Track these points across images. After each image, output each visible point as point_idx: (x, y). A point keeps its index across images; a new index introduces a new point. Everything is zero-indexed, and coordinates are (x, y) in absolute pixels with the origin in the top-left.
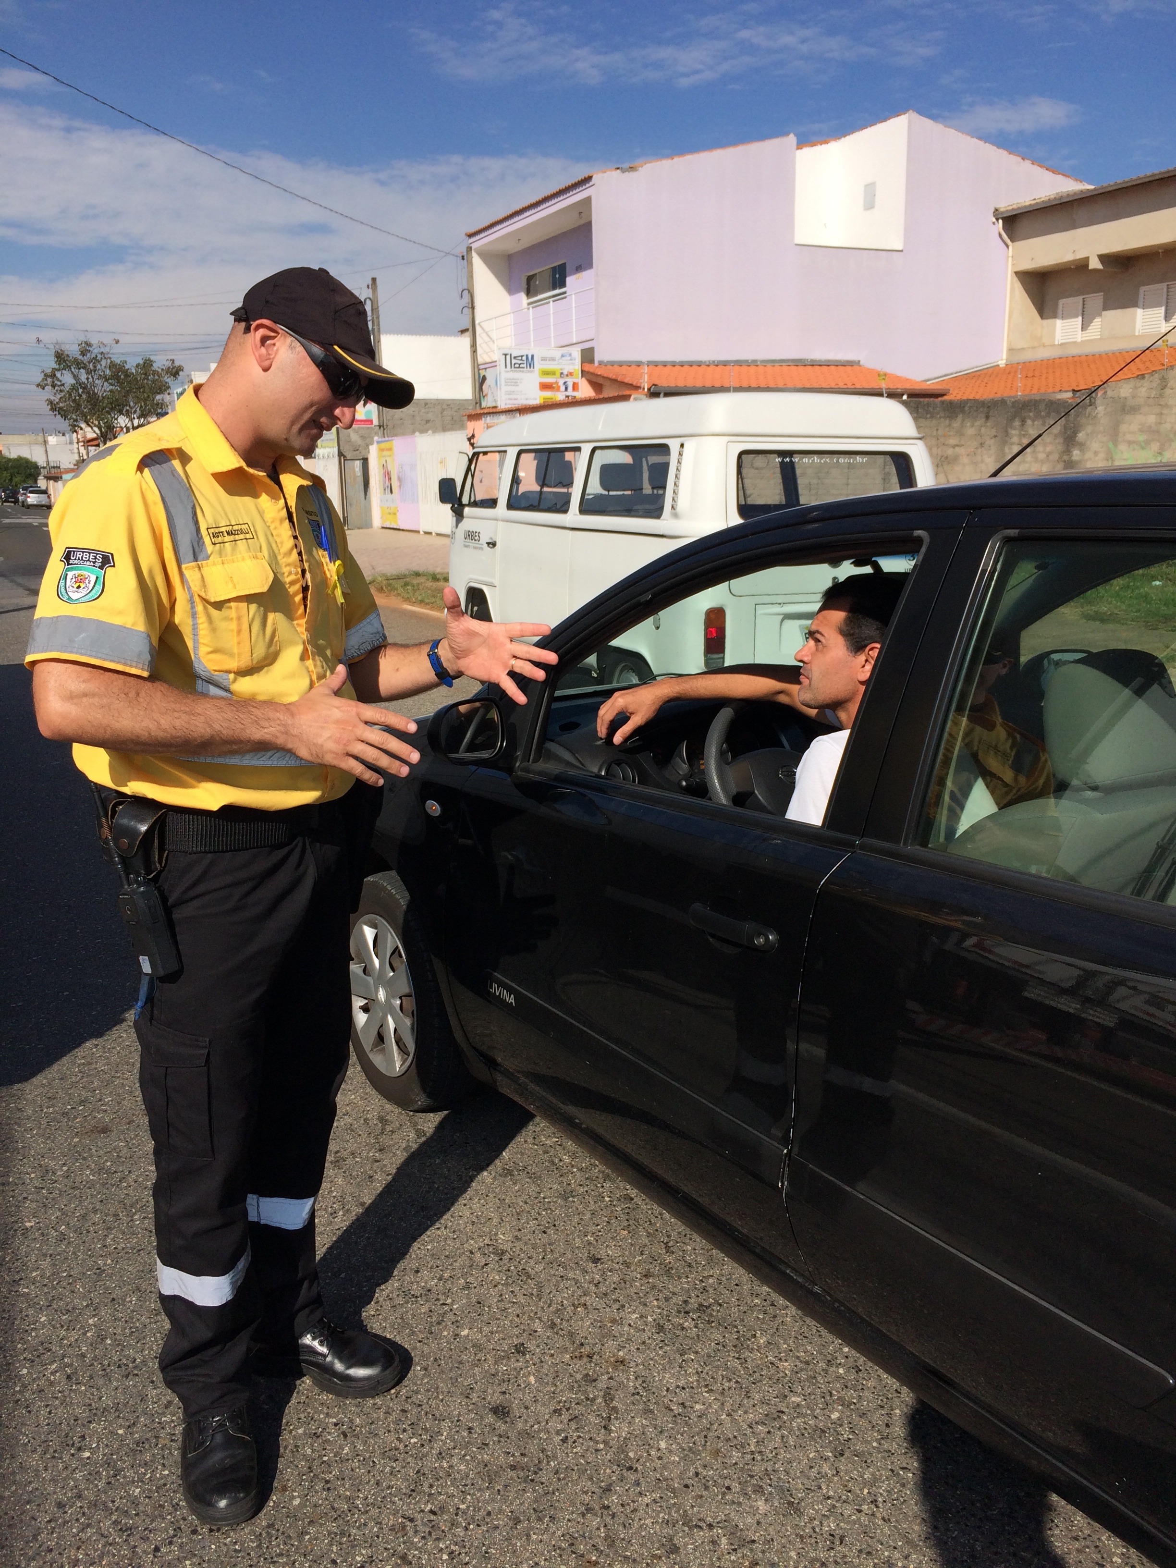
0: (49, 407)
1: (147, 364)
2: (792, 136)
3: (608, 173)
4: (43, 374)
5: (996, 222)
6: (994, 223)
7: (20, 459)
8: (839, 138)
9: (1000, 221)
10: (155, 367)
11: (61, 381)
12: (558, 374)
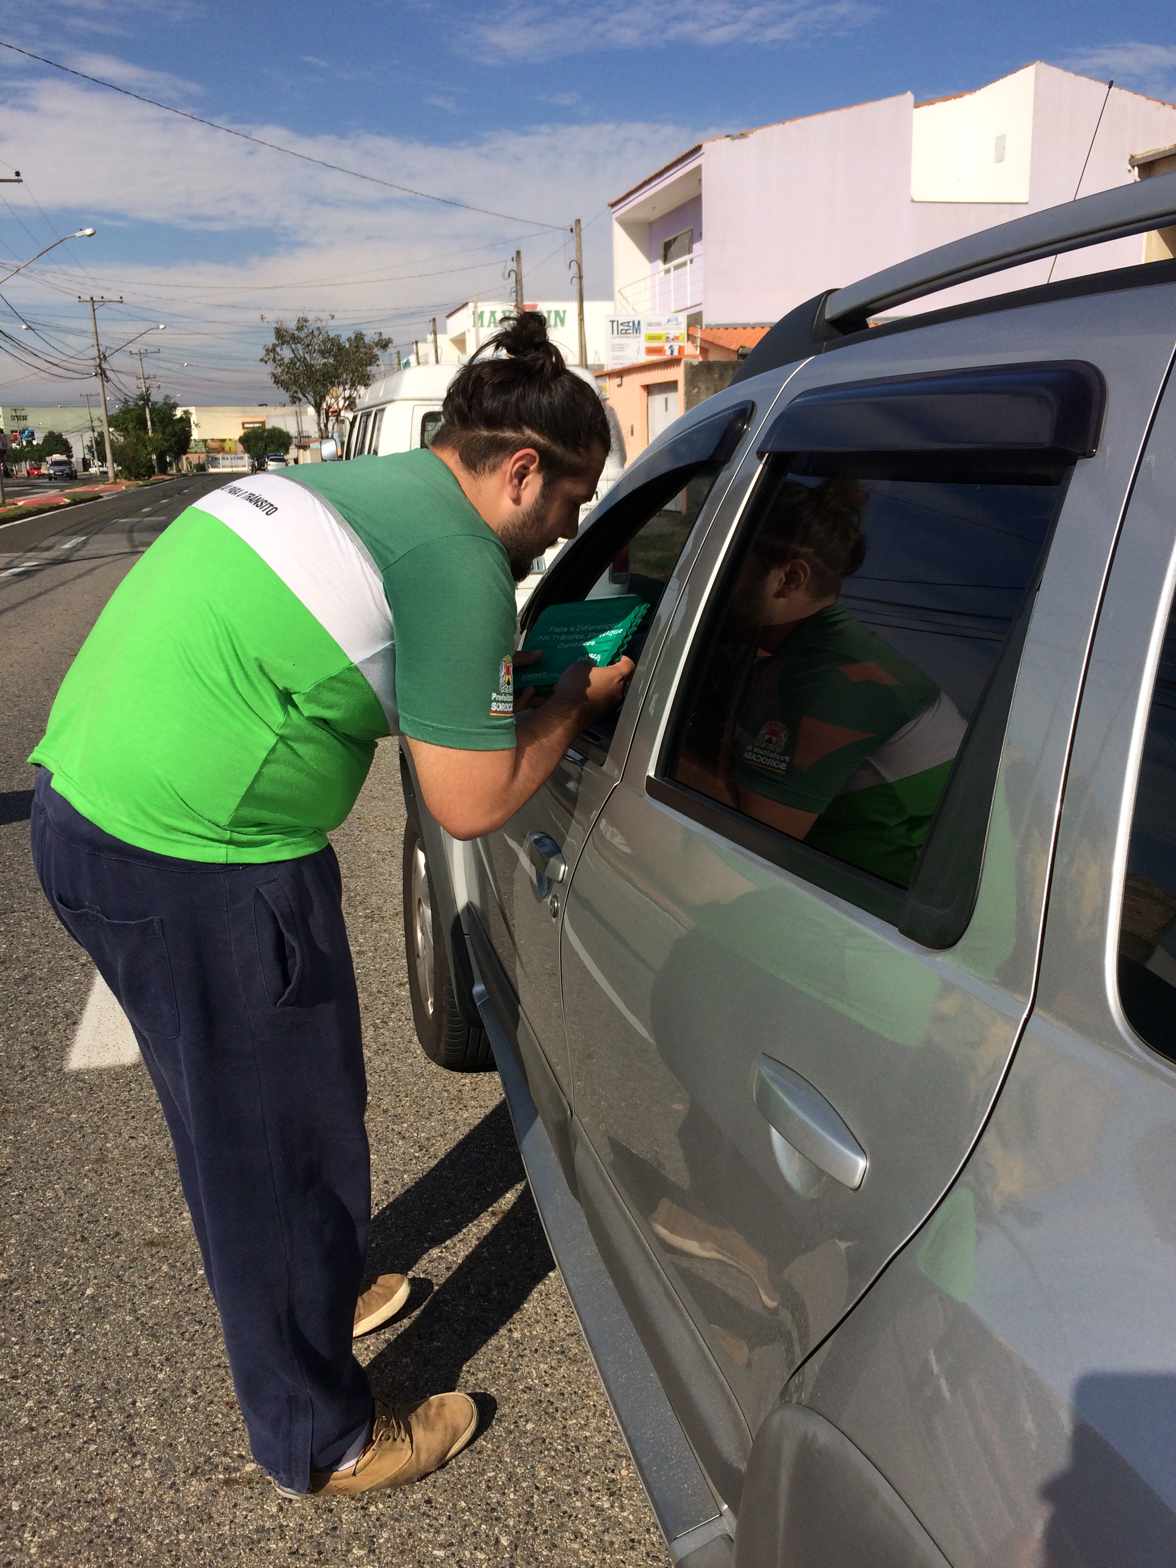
0: (273, 380)
1: (359, 337)
2: (909, 93)
3: (718, 141)
4: (264, 349)
5: (1132, 169)
6: (1129, 171)
7: (274, 430)
8: (975, 91)
9: (1136, 169)
10: (367, 340)
11: (281, 356)
12: (664, 339)
